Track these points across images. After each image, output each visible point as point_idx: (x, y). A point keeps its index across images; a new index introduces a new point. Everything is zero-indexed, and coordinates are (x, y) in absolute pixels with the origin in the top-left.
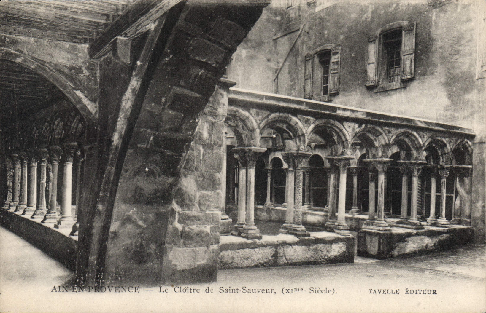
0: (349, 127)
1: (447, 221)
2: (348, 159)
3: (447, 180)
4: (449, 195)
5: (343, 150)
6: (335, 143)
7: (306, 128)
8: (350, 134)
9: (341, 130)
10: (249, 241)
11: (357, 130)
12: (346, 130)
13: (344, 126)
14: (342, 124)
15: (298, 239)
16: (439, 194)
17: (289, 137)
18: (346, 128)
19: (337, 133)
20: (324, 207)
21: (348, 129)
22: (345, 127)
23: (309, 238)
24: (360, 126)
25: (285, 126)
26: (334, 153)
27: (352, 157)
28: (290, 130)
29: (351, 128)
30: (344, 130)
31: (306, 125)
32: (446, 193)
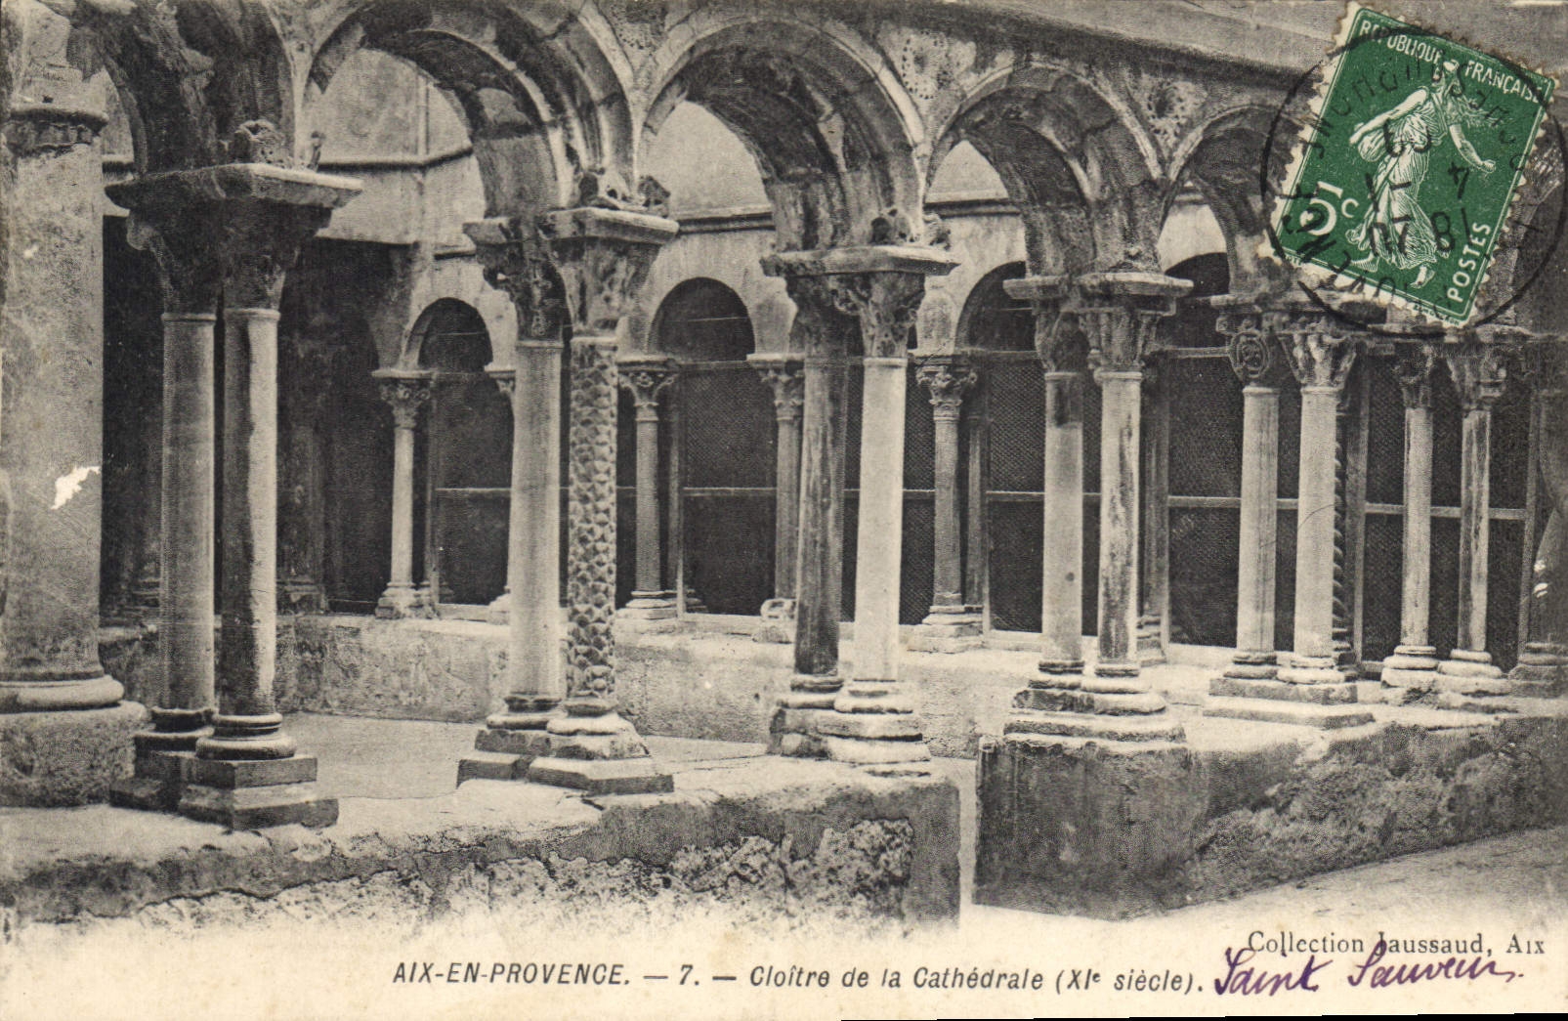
0: (920, 61)
1: (1496, 671)
2: (917, 271)
3: (1495, 418)
4: (1503, 514)
5: (886, 211)
6: (829, 163)
7: (638, 56)
8: (924, 105)
9: (869, 82)
10: (241, 843)
11: (972, 84)
12: (899, 79)
13: (882, 52)
14: (871, 40)
15: (592, 816)
16: (1455, 512)
17: (521, 117)
18: (898, 65)
19: (841, 100)
20: (756, 612)
21: (910, 72)
22: (895, 56)
23: (667, 798)
24: (981, 64)
25: (490, 33)
26: (825, 231)
27: (938, 254)
28: (523, 65)
29: (932, 70)
30: (886, 78)
31: (632, 32)
32: (1491, 505)
